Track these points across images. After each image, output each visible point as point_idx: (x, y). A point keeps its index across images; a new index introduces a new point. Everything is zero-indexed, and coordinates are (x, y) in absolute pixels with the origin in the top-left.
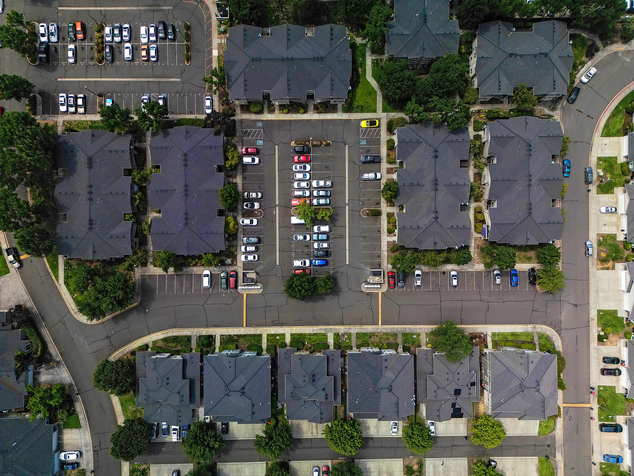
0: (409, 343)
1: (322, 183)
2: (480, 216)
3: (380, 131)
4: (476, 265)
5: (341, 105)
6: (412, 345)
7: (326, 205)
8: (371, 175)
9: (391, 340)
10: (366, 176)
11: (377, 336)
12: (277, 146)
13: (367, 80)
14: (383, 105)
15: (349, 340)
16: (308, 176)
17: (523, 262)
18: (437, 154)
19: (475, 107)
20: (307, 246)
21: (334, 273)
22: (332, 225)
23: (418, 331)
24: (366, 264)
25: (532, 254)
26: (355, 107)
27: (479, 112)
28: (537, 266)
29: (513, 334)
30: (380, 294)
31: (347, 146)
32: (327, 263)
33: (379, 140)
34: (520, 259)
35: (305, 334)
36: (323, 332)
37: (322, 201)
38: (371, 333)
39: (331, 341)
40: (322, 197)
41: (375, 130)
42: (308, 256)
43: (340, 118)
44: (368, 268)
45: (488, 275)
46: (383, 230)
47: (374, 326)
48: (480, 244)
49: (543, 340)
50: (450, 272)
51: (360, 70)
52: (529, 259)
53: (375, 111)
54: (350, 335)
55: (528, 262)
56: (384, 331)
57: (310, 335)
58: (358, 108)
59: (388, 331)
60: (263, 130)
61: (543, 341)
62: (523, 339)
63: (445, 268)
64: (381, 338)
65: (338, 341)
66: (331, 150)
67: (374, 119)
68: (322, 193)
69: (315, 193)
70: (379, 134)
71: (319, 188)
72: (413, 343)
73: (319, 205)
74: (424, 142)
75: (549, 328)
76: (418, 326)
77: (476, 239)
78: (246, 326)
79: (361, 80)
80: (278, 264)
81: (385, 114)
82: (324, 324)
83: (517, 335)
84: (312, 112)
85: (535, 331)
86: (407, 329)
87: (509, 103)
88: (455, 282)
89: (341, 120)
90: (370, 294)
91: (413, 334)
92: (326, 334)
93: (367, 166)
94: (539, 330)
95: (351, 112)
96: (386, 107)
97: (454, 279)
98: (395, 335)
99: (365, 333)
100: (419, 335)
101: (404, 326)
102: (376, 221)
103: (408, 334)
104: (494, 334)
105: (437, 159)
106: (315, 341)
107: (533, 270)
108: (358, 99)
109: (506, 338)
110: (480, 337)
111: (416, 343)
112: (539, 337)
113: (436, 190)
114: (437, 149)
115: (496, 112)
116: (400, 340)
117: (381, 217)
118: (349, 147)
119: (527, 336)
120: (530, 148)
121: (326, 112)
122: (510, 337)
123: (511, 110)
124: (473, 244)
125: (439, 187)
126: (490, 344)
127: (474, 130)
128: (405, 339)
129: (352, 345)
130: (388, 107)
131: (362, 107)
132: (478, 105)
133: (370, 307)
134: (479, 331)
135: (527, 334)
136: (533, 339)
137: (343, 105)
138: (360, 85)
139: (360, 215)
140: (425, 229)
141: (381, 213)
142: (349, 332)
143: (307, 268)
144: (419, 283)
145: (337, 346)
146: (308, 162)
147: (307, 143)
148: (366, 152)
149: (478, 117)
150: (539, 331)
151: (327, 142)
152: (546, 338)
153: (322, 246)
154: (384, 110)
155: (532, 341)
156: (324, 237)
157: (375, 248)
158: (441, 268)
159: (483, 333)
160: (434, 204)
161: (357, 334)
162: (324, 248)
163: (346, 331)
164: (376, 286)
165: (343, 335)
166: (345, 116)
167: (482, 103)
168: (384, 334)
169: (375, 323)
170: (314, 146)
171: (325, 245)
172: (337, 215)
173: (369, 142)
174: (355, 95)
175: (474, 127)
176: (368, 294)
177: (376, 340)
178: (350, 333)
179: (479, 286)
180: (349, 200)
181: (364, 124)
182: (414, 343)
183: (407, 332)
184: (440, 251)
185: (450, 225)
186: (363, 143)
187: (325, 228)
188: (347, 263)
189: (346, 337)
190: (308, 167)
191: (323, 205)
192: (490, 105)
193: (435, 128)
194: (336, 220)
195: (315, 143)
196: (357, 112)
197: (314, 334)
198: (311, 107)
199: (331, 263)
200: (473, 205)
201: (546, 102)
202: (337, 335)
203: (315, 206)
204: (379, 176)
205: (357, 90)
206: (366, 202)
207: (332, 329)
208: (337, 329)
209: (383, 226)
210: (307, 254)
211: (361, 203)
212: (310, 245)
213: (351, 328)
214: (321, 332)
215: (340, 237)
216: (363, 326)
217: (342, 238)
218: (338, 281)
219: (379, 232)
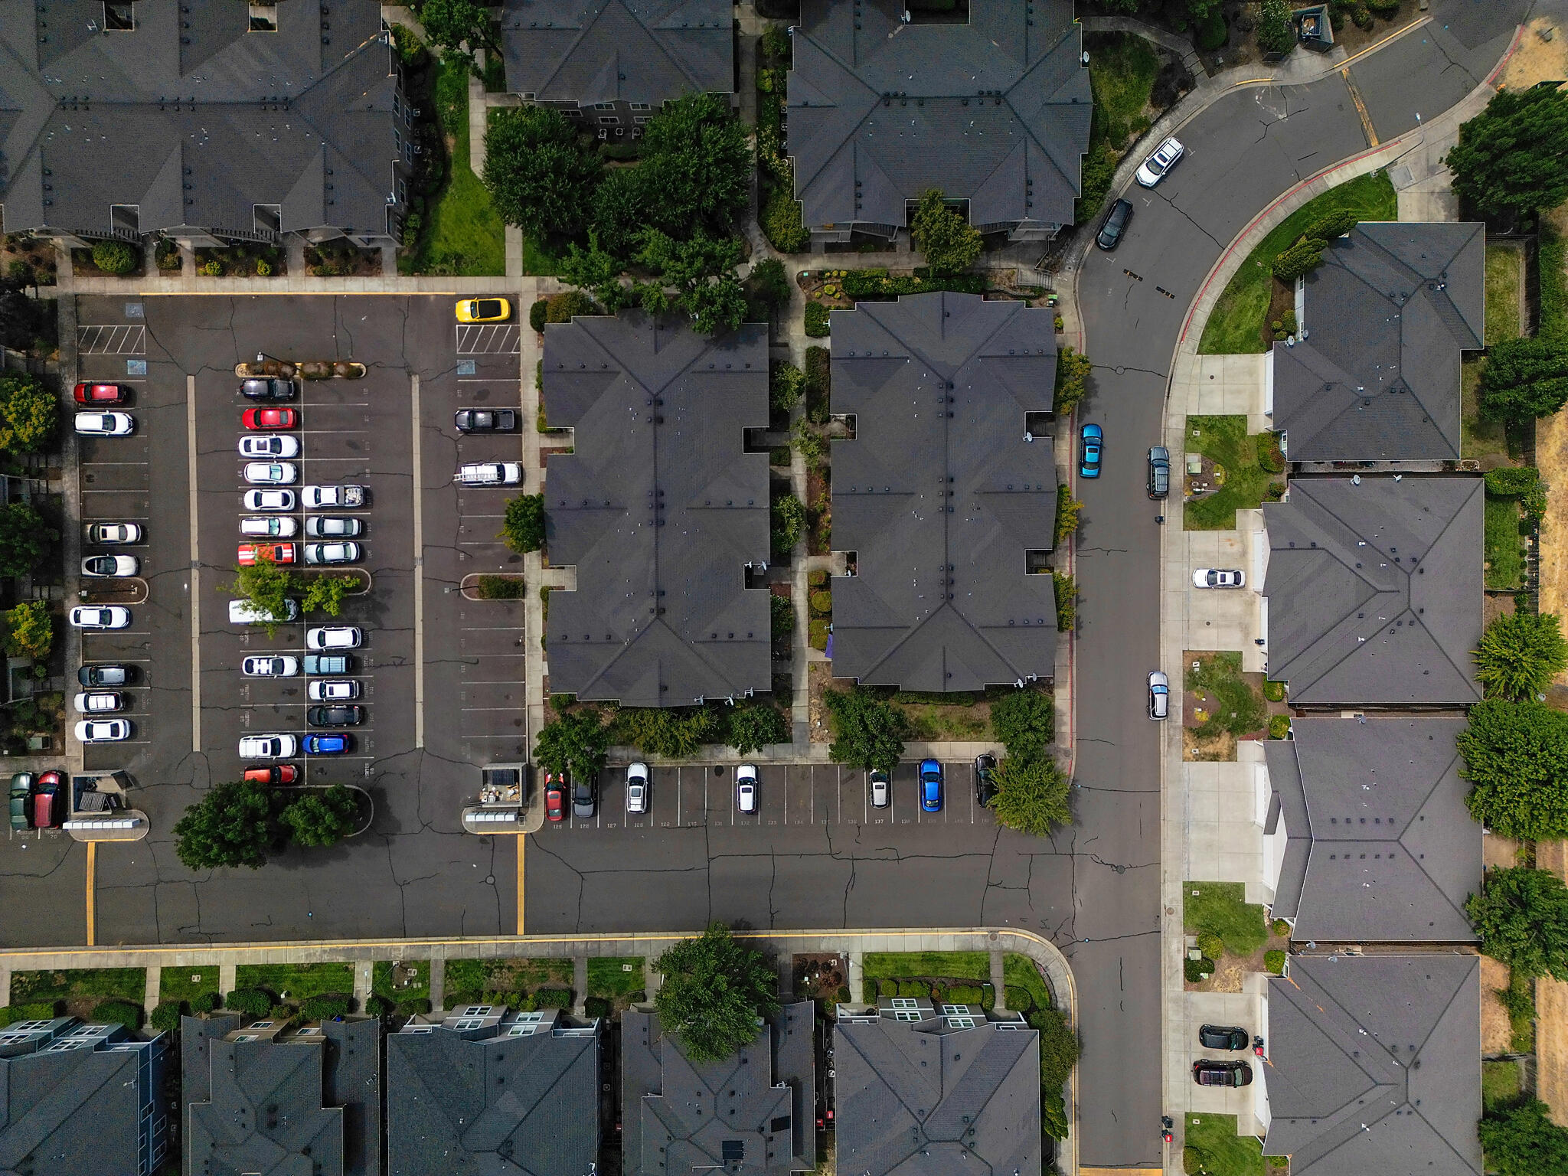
0: (608, 989)
1: (329, 495)
2: (820, 598)
3: (516, 332)
4: (817, 744)
5: (392, 250)
6: (618, 994)
7: (346, 562)
8: (487, 472)
9: (554, 981)
10: (470, 473)
11: (510, 968)
12: (191, 379)
13: (471, 171)
14: (525, 252)
15: (423, 981)
16: (288, 473)
17: (958, 737)
18: (662, 411)
19: (808, 262)
20: (292, 692)
21: (377, 777)
22: (368, 625)
23: (638, 952)
24: (477, 747)
25: (983, 711)
26: (438, 257)
27: (820, 276)
28: (999, 749)
29: (929, 958)
30: (521, 840)
31: (415, 380)
32: (351, 744)
33: (515, 362)
34: (950, 728)
35: (282, 968)
36: (341, 959)
37: (333, 552)
38: (491, 961)
39: (363, 986)
40: (334, 538)
41: (501, 332)
42: (292, 724)
43: (391, 291)
44: (486, 759)
45: (852, 776)
46: (530, 640)
47: (503, 940)
48: (827, 682)
49: (1019, 976)
50: (736, 768)
51: (450, 141)
52: (975, 729)
53: (500, 271)
54: (424, 967)
55: (974, 736)
56: (534, 953)
57: (299, 968)
58: (445, 260)
59: (544, 953)
60: (147, 326)
61: (1016, 979)
62: (958, 971)
63: (722, 756)
64: (522, 975)
65: (385, 986)
66: (366, 391)
67: (498, 296)
68: (333, 526)
69: (312, 526)
70: (513, 342)
71: (324, 512)
72: (622, 986)
73: (322, 561)
74: (623, 374)
75: (1035, 938)
76: (639, 937)
77: (814, 667)
78: (96, 943)
79: (454, 172)
80: (197, 748)
81: (532, 281)
82: (344, 936)
83: (941, 960)
84: (301, 272)
85: (994, 946)
86: (603, 946)
87: (913, 249)
88: (746, 801)
89: (394, 297)
90: (489, 840)
91: (622, 961)
92: (351, 966)
93: (479, 440)
94: (1007, 945)
95: (426, 274)
96: (534, 258)
97: (745, 791)
98: (566, 964)
99: (474, 960)
100: (639, 963)
101: (594, 938)
102: (510, 611)
103: (606, 960)
104: (869, 959)
105: (660, 428)
106: (314, 988)
107: (989, 761)
108: (444, 231)
109: (906, 969)
110: (827, 967)
111: (632, 989)
112: (1005, 965)
113: (659, 523)
114: (662, 396)
115: (871, 279)
116: (581, 980)
117: (526, 601)
118: (421, 383)
119: (969, 963)
120: (952, 393)
121: (343, 273)
122: (919, 967)
123: (918, 272)
124: (803, 683)
125: (670, 515)
126: (856, 990)
127: (807, 334)
128: (596, 977)
129: (431, 997)
130: (540, 258)
131: (459, 258)
132: (819, 254)
133: (490, 880)
134: (824, 947)
135: (969, 957)
136: (988, 972)
137: (398, 253)
138: (451, 190)
139: (459, 594)
140: (629, 646)
141: (524, 588)
142: (424, 957)
143: (286, 762)
144: (635, 805)
145: (381, 1002)
146: (293, 428)
147: (287, 370)
148: (475, 398)
149: (818, 294)
150: (1005, 947)
151: (348, 367)
152: (1028, 969)
153: (331, 693)
154: (529, 269)
155: (984, 978)
156: (338, 664)
157: (507, 697)
158: (712, 755)
159: (836, 956)
160: (653, 567)
161: (447, 962)
162: (339, 701)
163: (412, 954)
164: (500, 818)
165: (404, 967)
166: (408, 286)
167: (831, 249)
168: (531, 961)
169: (506, 928)
170: (309, 378)
171: (342, 690)
172: (388, 592)
173: (482, 369)
174: (437, 221)
175: (806, 325)
176: (483, 839)
177: (503, 980)
178: (428, 962)
179: (826, 808)
180: (424, 546)
181: (464, 311)
182: (625, 989)
183: (603, 954)
184: (683, 713)
185: (710, 629)
186: (467, 368)
187: (341, 638)
188: (420, 744)
189: (413, 972)
190: (289, 446)
191: (336, 563)
192: (857, 254)
193: (662, 328)
194: (384, 609)
195: (311, 369)
196: (443, 273)
197: (313, 966)
198: (298, 257)
199: (367, 744)
200: (804, 566)
201: (1027, 245)
202: (383, 969)
203: (314, 565)
204: (511, 473)
205: (443, 205)
206: (477, 554)
207: (368, 949)
208: (386, 949)
209: (529, 628)
210: (290, 718)
211: (462, 555)
212: (299, 688)
213: (430, 946)
214: (335, 961)
215: (398, 661)
216: (467, 938)
217: (401, 664)
218: (388, 802)
219: (519, 646)
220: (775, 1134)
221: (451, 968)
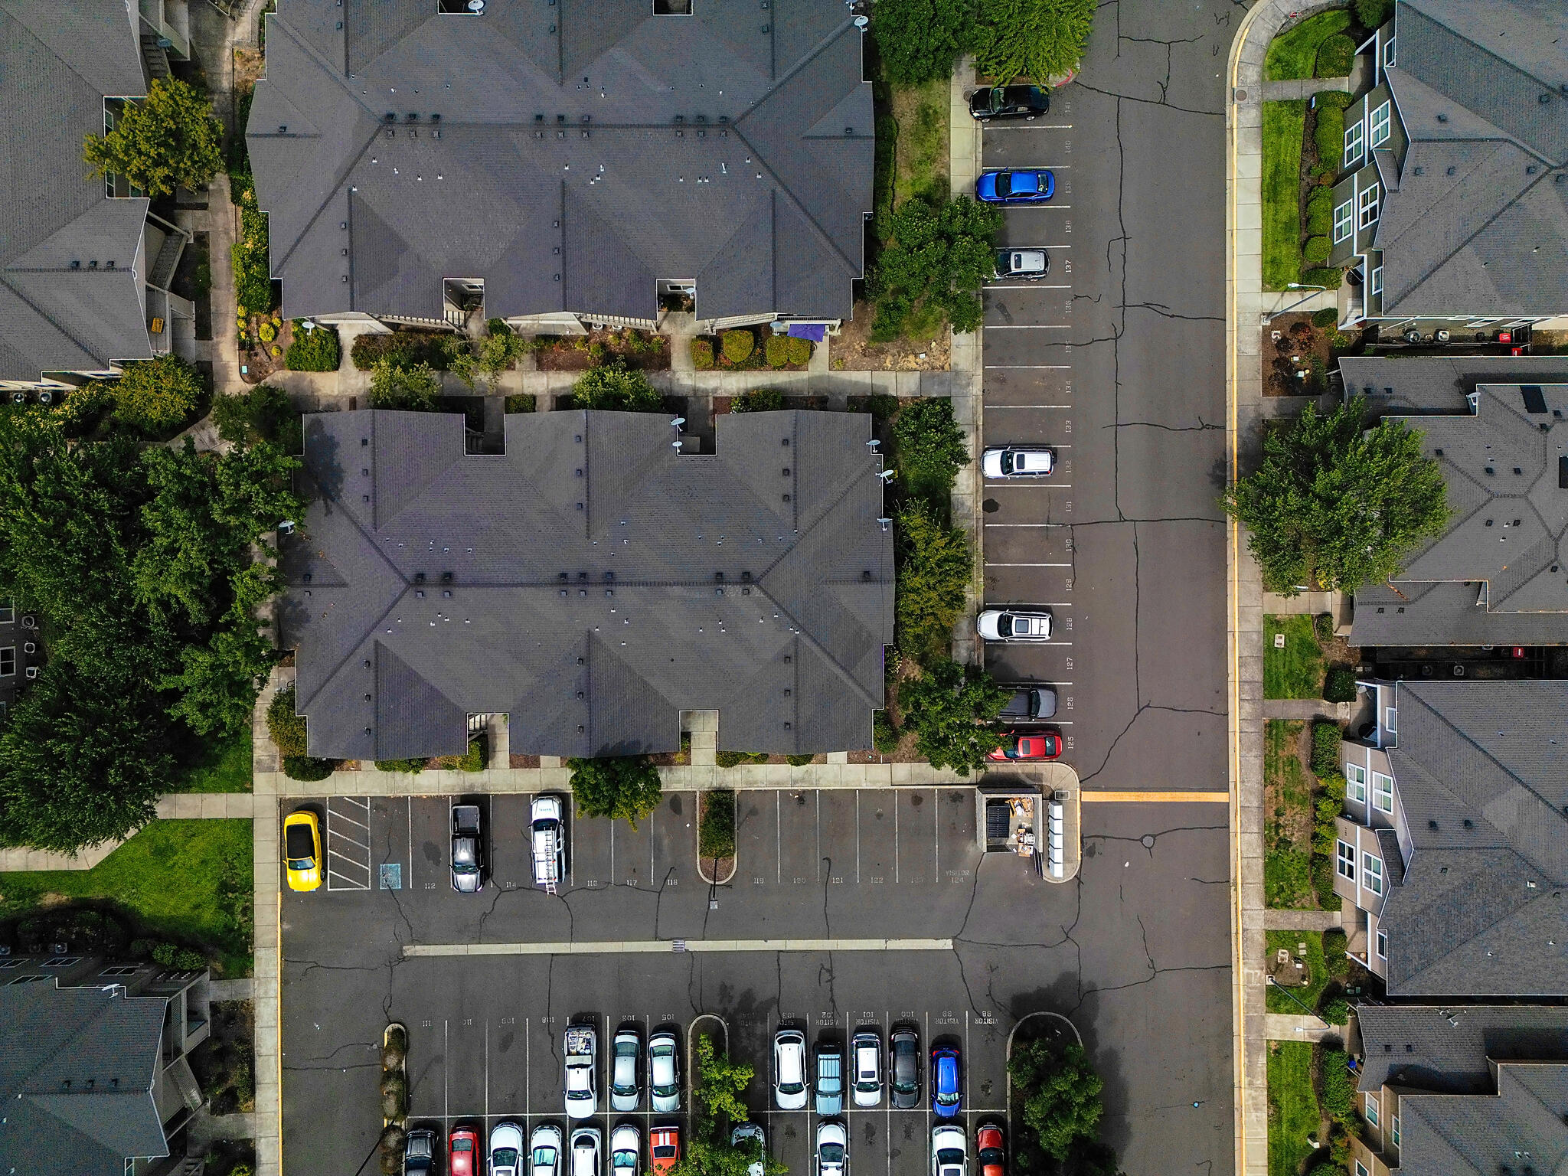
0: (1311, 669)
1: (578, 1080)
2: (734, 348)
3: (338, 802)
4: (953, 359)
5: (213, 985)
6: (1319, 654)
7: (678, 1054)
8: (543, 843)
9: (1298, 749)
10: (545, 871)
11: (1278, 814)
13: (95, 869)
14: (217, 790)
15: (1297, 941)
16: (546, 1137)
17: (944, 146)
19: (225, 367)
20: (870, 1131)
21: (996, 1007)
22: (772, 1020)
23: (1256, 625)
24: (953, 860)
25: (905, 104)
26: (223, 918)
27: (247, 347)
28: (962, 82)
29: (1271, 192)
30: (1090, 797)
31: (410, 950)
32: (947, 1044)
33: (381, 804)
34: (930, 159)
35: (1274, 1147)
36: (1262, 1060)
37: (662, 1072)
38: (1267, 841)
39: (1305, 1028)
40: (642, 1070)
41: (337, 825)
42: (916, 1132)
43: (275, 987)
44: (970, 848)
45: (1002, 307)
46: (795, 782)
47: (1235, 825)
48: (860, 344)
49: (1300, 56)
50: (987, 480)
51: (50, 899)
52: (931, 119)
53: (246, 827)
54: (1276, 938)
55: (942, 122)
56: (1256, 778)
57: (1275, 1121)
58: (228, 908)
59: (1255, 761)
61: (1305, 61)
62: (1292, 149)
63: (969, 502)
64: (1289, 796)
65: (1303, 996)
66: (426, 1024)
67: (282, 828)
68: (624, 1072)
69: (626, 1104)
70: (352, 806)
71: (602, 1084)
72: (1308, 649)
73: (679, 1086)
74: (377, 635)
75: (1243, 33)
76: (1234, 623)
77: (838, 361)
79: (97, 893)
81: (260, 779)
82: (1228, 1056)
83: (1276, 172)
84: (249, 1119)
85: (1255, 95)
86: (1247, 677)
87: (204, 207)
88: (1037, 462)
89: (285, 982)
90: (1089, 842)
91: (1270, 649)
92: (1273, 1045)
93: (499, 855)
94: (1252, 74)
95: (250, 938)
96: (225, 776)
97: (1021, 465)
98: (1273, 731)
99: (1266, 865)
100: (1272, 623)
101: (1234, 689)
102: (753, 812)
103: (1267, 672)
104: (1272, 281)
105: (460, 577)
106: (1305, 1099)
107: (979, 101)
108: (185, 909)
109: (1288, 227)
110: (1283, 345)
111: (1311, 634)
112: (1283, 77)
113: (609, 580)
114: (409, 574)
115: (247, 267)
116: (1298, 709)
117: (738, 789)
118: (414, 942)
119: (1280, 132)
120: (401, 117)
121: (249, 1058)
122: (1286, 207)
123: (236, 199)
124: (862, 378)
125: (599, 565)
126: (1322, 300)
127: (336, 368)
128: (1292, 687)
129: (1321, 929)
130: (226, 768)
131: (224, 888)
132: (214, 349)
133: (1148, 841)
134: (1253, 349)
135: (1270, 131)
136: (1293, 104)
137: (217, 977)
138: (123, 899)
139: (727, 885)
140: (800, 627)
141: (719, 791)
142: (1260, 939)
143: (973, 1142)
144: (1040, 627)
145: (1327, 1003)
146: (480, 1132)
147: (393, 1140)
148: (437, 863)
149: (274, 352)
150: (1255, 77)
151: (388, 1050)
152: (1290, 43)
153: (871, 1074)
154: (242, 783)
155: (1302, 108)
156: (828, 1066)
157: (879, 816)
158: (968, 516)
159: (1266, 332)
160: (677, 590)
161: (1269, 905)
162: (881, 1063)
163: (1256, 956)
164: (1058, 826)
165: (1275, 968)
166: (268, 962)
167: (204, 331)
168: (1267, 781)
169: (1218, 820)
170: (404, 1108)
171: (867, 1060)
172: (725, 991)
173: (392, 851)
174: (171, 919)
175: (321, 369)
176: (1088, 852)
177: (1297, 819)
178: (1268, 932)
179: (1049, 346)
180: (657, 938)
181: (306, 879)
182: (1311, 645)
183: (1259, 677)
184: (903, 549)
185: (777, 506)
186: (393, 875)
187: (790, 1061)
188: (947, 944)
189: (1283, 955)
190: (505, 1138)
191: (679, 1067)
192: (213, 291)
193: (308, 577)
194: (748, 996)
195: (391, 1106)
196: (248, 911)
197: (1272, 1101)
198: (226, 1122)
199: (947, 1021)
200: (685, 376)
201: (196, 31)
202: (1278, 998)
203: (682, 1100)
204: (546, 810)
205: (146, 911)
206: (668, 859)
207: (1249, 1021)
208: (1248, 994)
209: (778, 783)
210: (908, 1134)
211: (670, 882)
212: (865, 1120)
213: (1244, 930)
214: (1265, 1069)
215: (826, 976)
216: (1232, 876)
217: (830, 971)
218: (1031, 991)
219: (803, 797)
220: (1550, 407)
221: (1277, 900)
